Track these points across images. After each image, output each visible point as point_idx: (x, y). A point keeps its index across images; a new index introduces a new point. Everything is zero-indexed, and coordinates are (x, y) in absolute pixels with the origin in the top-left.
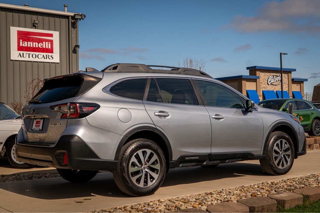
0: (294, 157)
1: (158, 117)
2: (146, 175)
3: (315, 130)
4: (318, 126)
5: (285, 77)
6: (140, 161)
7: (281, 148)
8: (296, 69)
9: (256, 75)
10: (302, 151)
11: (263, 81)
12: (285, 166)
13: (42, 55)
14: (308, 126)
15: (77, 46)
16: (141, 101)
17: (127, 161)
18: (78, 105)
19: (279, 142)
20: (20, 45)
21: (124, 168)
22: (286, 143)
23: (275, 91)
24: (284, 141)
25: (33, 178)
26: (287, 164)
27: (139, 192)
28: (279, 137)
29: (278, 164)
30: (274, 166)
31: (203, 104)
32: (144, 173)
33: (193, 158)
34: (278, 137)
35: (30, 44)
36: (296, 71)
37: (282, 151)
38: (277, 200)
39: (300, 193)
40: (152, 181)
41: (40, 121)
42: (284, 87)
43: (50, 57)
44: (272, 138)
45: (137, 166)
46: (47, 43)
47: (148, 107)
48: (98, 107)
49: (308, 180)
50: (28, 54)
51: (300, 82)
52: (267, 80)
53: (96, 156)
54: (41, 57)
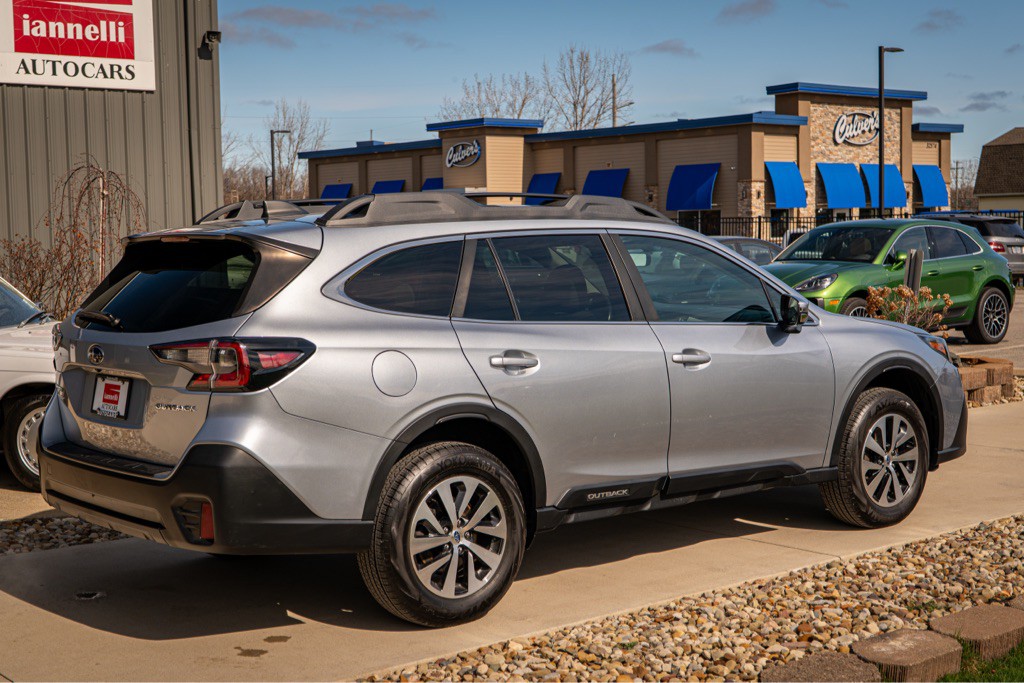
0: (927, 467)
1: (500, 372)
2: (463, 557)
3: (987, 320)
4: (998, 308)
5: (890, 119)
6: (442, 515)
7: (889, 440)
8: (926, 93)
9: (795, 112)
10: (952, 446)
11: (820, 132)
12: (900, 497)
13: (98, 66)
14: (966, 310)
15: (214, 35)
16: (443, 321)
17: (404, 520)
18: (242, 346)
19: (881, 423)
20: (21, 32)
21: (392, 541)
22: (903, 425)
23: (857, 164)
24: (897, 418)
25: (93, 535)
26: (904, 490)
27: (441, 614)
28: (884, 406)
29: (878, 494)
30: (865, 502)
31: (646, 318)
32: (456, 550)
33: (609, 494)
34: (880, 409)
35: (57, 27)
36: (926, 98)
37: (892, 451)
38: (880, 667)
39: (952, 633)
40: (480, 577)
41: (118, 387)
42: (887, 151)
43: (124, 72)
44: (859, 413)
45: (435, 531)
46: (112, 24)
47: (469, 341)
48: (308, 349)
49: (972, 556)
50: (50, 64)
51: (937, 135)
52: (833, 128)
53: (304, 511)
54: (92, 73)
